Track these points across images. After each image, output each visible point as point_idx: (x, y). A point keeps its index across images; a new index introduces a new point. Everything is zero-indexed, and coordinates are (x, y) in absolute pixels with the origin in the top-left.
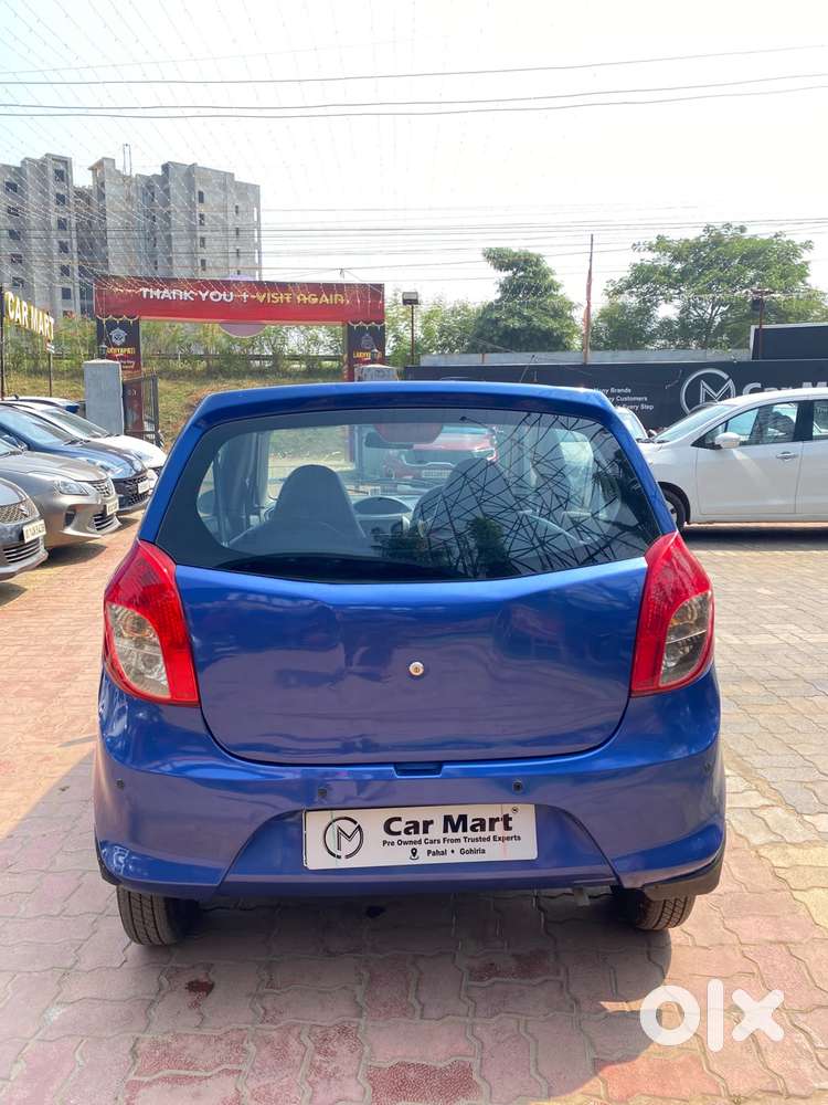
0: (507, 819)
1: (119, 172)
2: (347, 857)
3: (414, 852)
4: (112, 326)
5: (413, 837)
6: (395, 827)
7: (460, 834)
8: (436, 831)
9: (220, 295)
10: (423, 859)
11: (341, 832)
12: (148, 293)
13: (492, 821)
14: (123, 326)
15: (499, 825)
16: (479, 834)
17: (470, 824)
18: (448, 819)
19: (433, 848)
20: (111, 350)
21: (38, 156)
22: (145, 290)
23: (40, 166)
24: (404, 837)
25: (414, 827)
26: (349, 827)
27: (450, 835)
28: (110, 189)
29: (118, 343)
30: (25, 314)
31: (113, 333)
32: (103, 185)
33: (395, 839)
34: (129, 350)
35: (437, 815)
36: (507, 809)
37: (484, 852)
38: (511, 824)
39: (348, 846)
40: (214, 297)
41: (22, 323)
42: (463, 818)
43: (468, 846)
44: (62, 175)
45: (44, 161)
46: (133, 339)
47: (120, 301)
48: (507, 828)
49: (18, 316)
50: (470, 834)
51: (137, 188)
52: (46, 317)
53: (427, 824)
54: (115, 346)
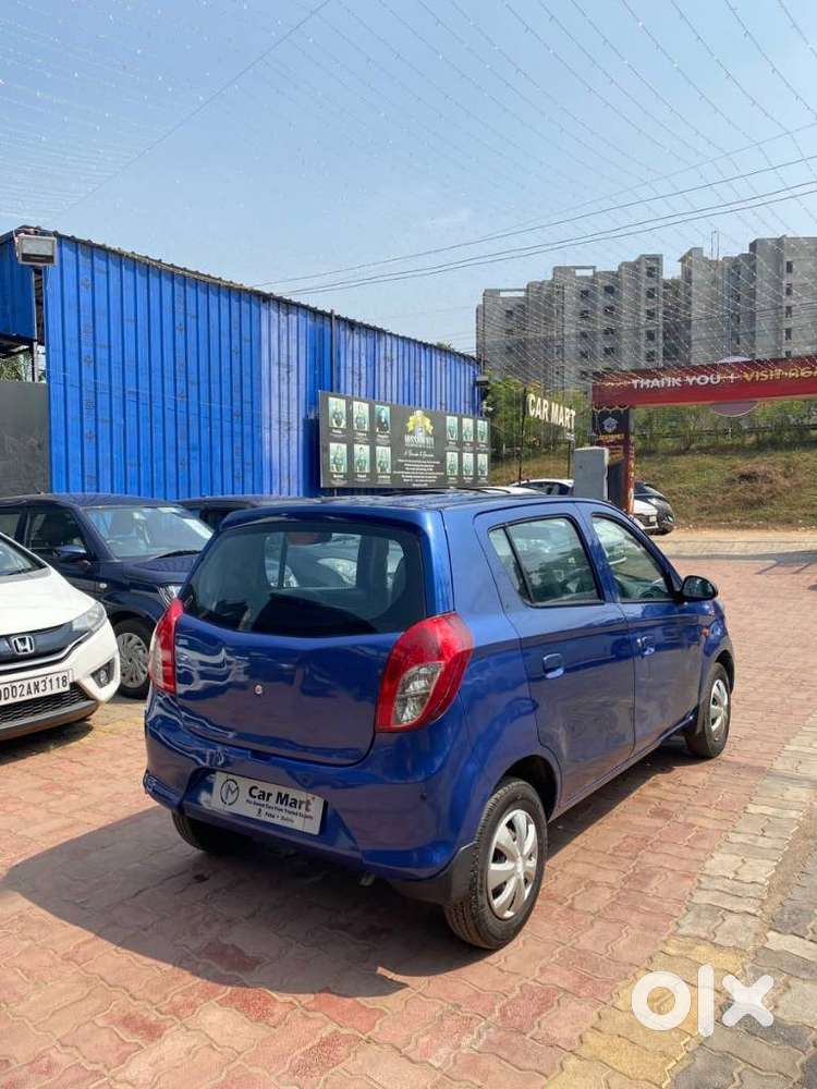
0: (308, 803)
1: (706, 258)
2: (230, 804)
3: (260, 811)
4: (604, 415)
5: (262, 802)
6: (255, 792)
7: (283, 807)
8: (273, 799)
9: (707, 379)
10: (263, 818)
11: (229, 788)
12: (639, 385)
13: (301, 802)
14: (616, 415)
15: (304, 806)
16: (292, 809)
17: (290, 801)
18: (280, 794)
19: (270, 811)
20: (602, 438)
21: (632, 259)
22: (635, 382)
23: (633, 267)
24: (257, 800)
25: (262, 795)
26: (233, 787)
27: (279, 805)
28: (697, 276)
29: (610, 430)
30: (545, 410)
31: (606, 422)
32: (690, 273)
33: (253, 800)
34: (618, 436)
35: (274, 789)
36: (310, 796)
37: (292, 821)
38: (310, 807)
39: (231, 798)
40: (702, 381)
41: (541, 418)
42: (287, 796)
43: (286, 815)
44: (653, 272)
45: (638, 262)
46: (623, 425)
47: (615, 394)
48: (307, 809)
49: (538, 413)
50: (288, 808)
51: (723, 269)
52: (567, 410)
53: (270, 795)
54: (607, 433)
